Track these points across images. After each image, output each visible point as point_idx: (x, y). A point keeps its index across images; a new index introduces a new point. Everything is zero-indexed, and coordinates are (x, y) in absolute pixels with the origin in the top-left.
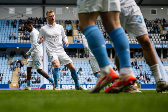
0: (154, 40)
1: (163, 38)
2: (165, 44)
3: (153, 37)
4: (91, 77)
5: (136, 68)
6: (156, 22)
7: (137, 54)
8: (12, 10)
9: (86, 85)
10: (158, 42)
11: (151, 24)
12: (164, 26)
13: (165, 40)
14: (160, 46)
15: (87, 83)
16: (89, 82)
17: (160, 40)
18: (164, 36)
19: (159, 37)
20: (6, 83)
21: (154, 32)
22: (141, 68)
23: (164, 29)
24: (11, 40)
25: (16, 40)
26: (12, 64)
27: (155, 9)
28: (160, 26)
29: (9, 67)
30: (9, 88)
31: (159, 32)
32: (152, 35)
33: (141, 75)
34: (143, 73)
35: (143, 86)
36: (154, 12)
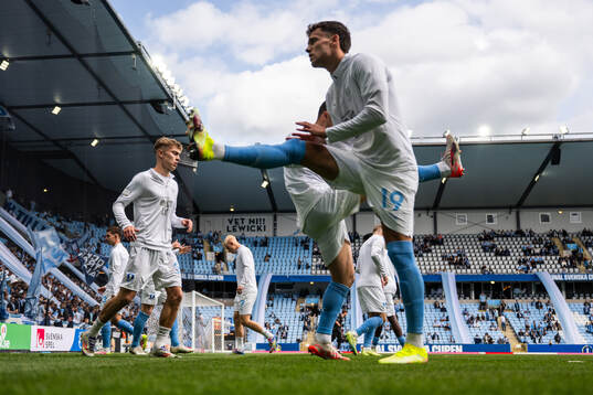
0: (548, 266)
1: (564, 263)
2: (569, 273)
3: (546, 262)
4: (437, 331)
5: (518, 316)
6: (551, 235)
7: (517, 291)
9: (431, 346)
10: (556, 270)
11: (540, 239)
12: (565, 243)
13: (568, 267)
14: (560, 278)
15: (431, 342)
16: (436, 341)
17: (559, 266)
18: (565, 259)
19: (556, 262)
20: (294, 341)
21: (547, 254)
22: (525, 315)
23: (565, 248)
24: (300, 271)
25: (309, 271)
26: (302, 310)
27: (548, 214)
28: (557, 242)
29: (298, 314)
30: (298, 350)
31: (557, 253)
32: (543, 258)
33: (527, 327)
34: (530, 323)
35: (531, 349)
36: (546, 219)
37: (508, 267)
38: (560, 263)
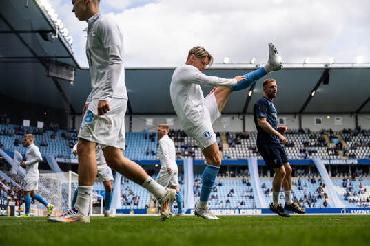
0: (320, 154)
1: (330, 152)
2: (333, 159)
3: (318, 151)
4: (244, 199)
5: (299, 188)
6: (322, 133)
7: (299, 171)
8: (150, 121)
9: (240, 210)
10: (325, 157)
11: (315, 136)
12: (331, 138)
13: (333, 155)
14: (327, 162)
15: (240, 207)
16: (243, 206)
17: (327, 154)
18: (331, 149)
19: (325, 151)
20: (143, 207)
21: (319, 146)
22: (304, 188)
23: (331, 142)
24: (148, 157)
25: (155, 157)
27: (320, 118)
28: (326, 138)
30: (146, 213)
31: (325, 145)
32: (317, 148)
33: (305, 196)
34: (307, 194)
36: (319, 122)
37: (293, 154)
38: (327, 152)
